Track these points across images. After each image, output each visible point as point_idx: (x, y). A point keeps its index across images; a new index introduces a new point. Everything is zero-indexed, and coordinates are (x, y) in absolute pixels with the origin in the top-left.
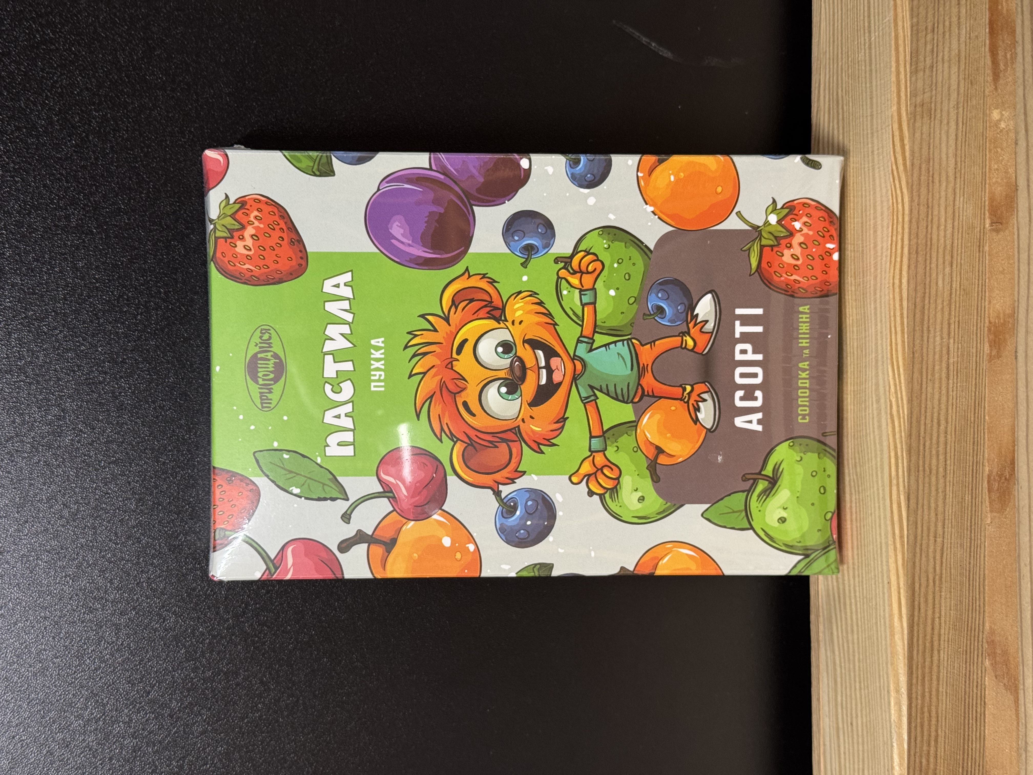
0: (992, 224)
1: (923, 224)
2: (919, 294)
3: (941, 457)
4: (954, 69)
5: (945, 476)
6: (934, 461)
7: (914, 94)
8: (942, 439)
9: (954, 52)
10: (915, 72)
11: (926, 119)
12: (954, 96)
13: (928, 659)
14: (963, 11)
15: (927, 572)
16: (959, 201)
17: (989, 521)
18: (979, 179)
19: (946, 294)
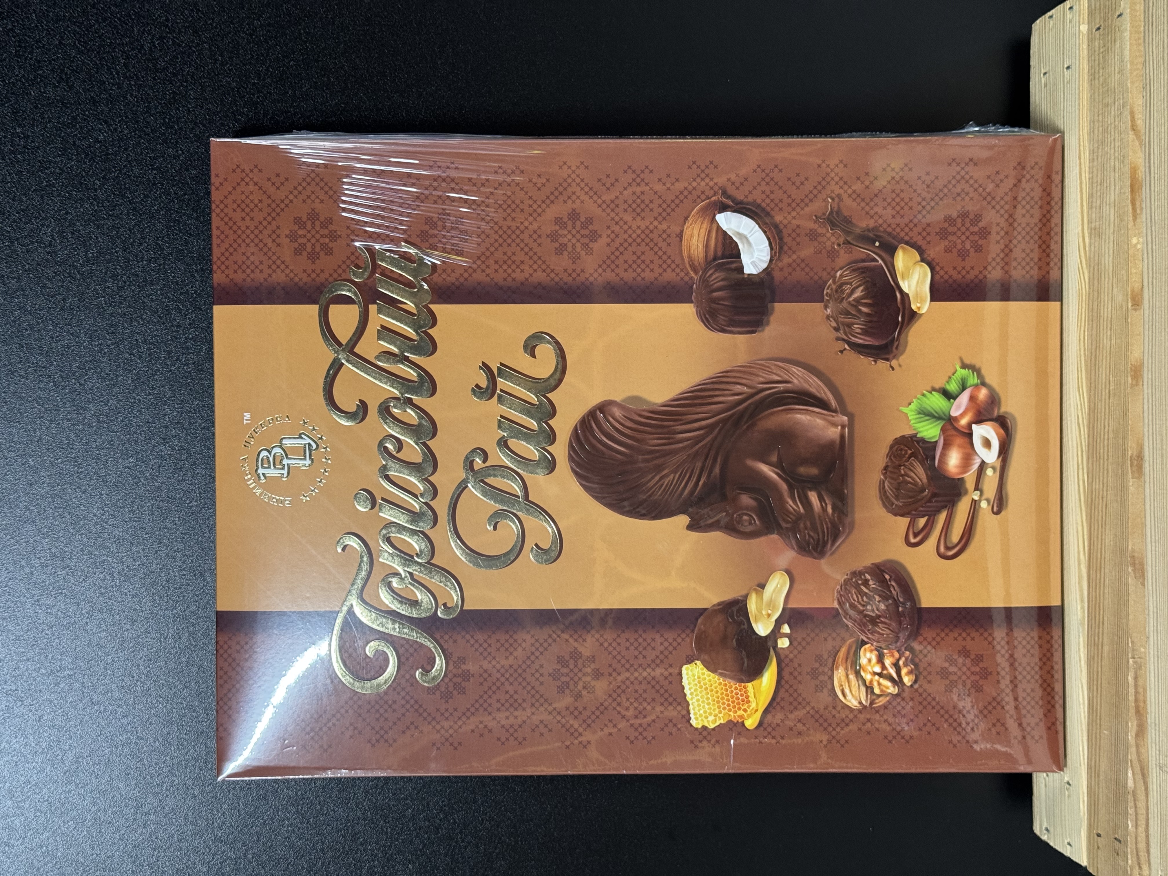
0: (1132, 306)
1: (1096, 303)
2: (1094, 347)
3: (1106, 449)
4: (1112, 211)
5: (1108, 460)
6: (1102, 451)
7: (1090, 222)
8: (1106, 437)
9: (1112, 200)
10: (1091, 207)
11: (1097, 238)
12: (1112, 226)
13: (1098, 575)
14: (1117, 175)
15: (1098, 520)
16: (1115, 290)
17: (1131, 484)
18: (1125, 278)
19: (1108, 347)
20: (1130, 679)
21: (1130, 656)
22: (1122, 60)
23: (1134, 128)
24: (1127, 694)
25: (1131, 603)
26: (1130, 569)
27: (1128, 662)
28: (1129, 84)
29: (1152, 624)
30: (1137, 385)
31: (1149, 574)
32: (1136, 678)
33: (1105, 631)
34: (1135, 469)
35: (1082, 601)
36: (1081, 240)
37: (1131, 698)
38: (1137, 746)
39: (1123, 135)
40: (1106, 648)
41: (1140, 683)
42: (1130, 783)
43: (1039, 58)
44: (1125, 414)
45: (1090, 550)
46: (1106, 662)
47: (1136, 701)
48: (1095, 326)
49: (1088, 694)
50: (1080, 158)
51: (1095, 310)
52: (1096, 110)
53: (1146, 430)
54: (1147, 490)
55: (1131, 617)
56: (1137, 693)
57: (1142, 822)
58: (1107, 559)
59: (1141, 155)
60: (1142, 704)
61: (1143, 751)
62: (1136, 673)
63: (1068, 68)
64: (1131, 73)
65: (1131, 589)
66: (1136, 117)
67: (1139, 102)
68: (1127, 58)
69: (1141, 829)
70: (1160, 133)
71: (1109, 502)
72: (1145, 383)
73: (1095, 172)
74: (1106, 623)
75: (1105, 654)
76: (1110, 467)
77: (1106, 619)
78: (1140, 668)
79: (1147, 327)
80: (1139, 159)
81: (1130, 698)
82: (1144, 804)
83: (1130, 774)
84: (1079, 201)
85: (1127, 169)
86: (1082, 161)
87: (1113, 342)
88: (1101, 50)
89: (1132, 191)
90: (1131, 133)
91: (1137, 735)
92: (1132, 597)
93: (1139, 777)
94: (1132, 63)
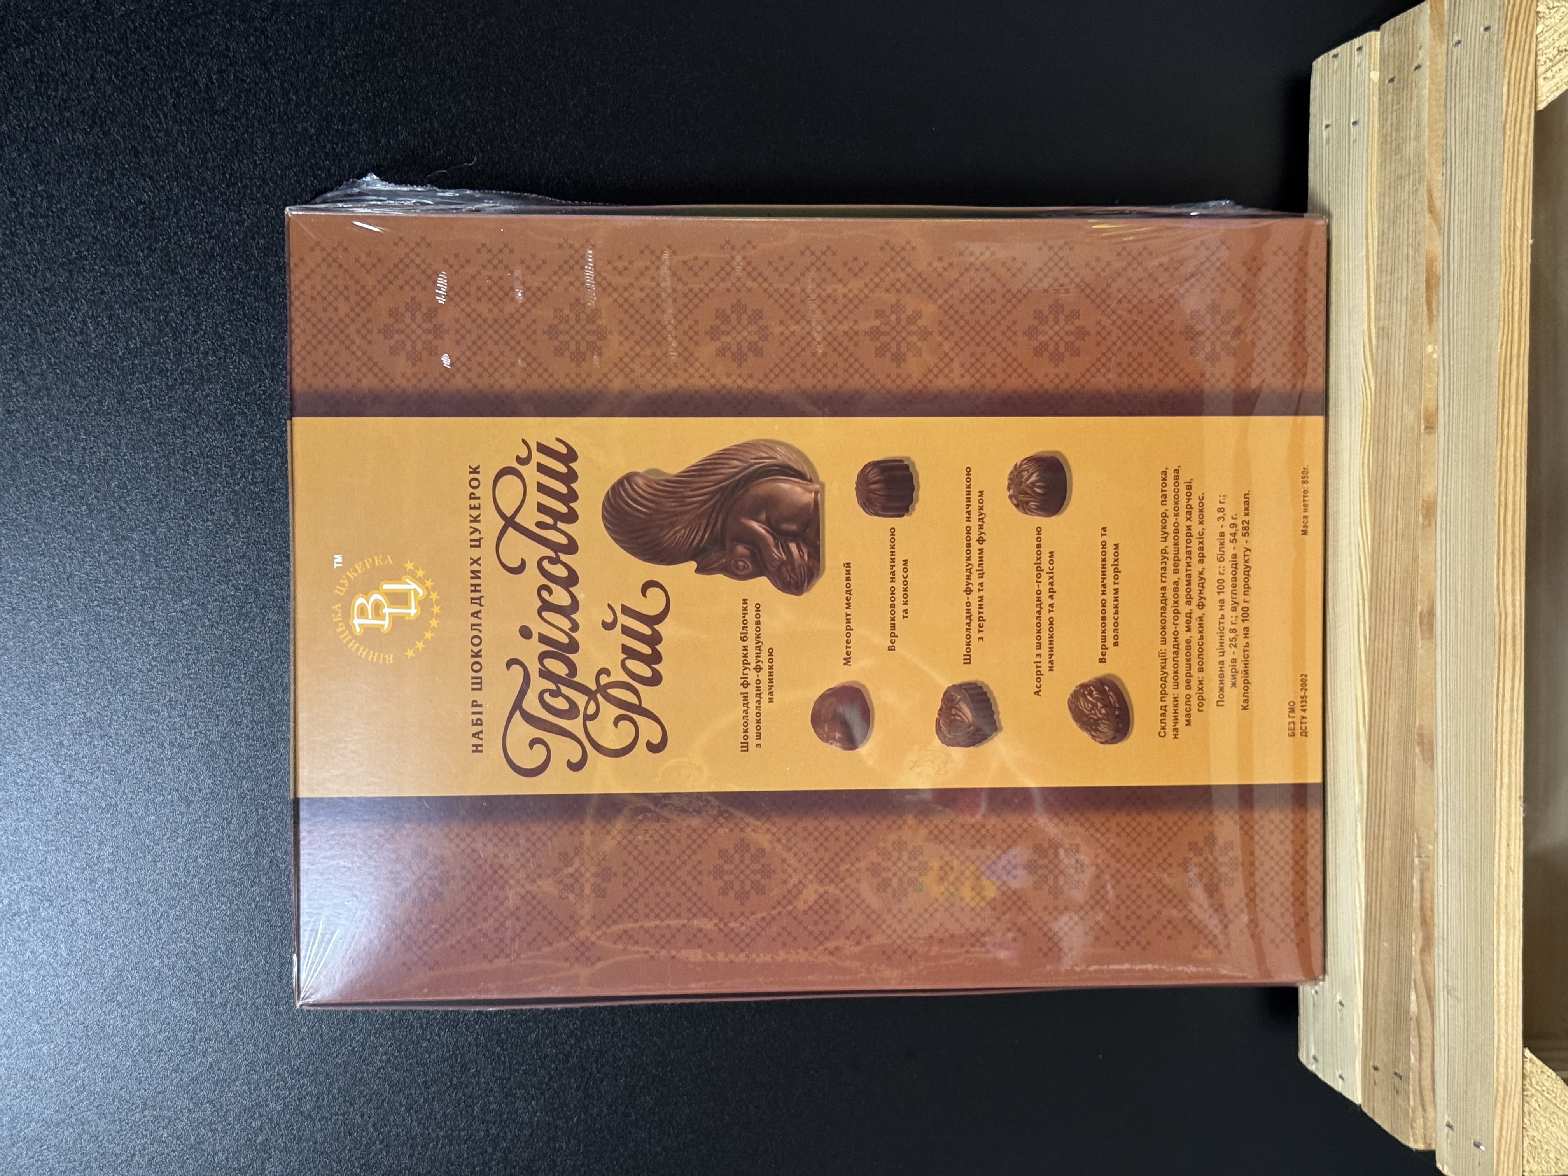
20: (1416, 882)
21: (1415, 854)
22: (1419, 125)
23: (1431, 210)
24: (1412, 900)
25: (1418, 789)
26: (1417, 750)
27: (1413, 861)
28: (1426, 155)
29: (1441, 819)
30: (1430, 525)
31: (1439, 758)
32: (1422, 881)
33: (1388, 821)
34: (1425, 628)
35: (1361, 783)
36: (1367, 339)
37: (1416, 905)
38: (1423, 963)
39: (1418, 217)
40: (1388, 843)
41: (1427, 886)
42: (1414, 1007)
43: (1320, 106)
44: (1415, 560)
45: (1371, 721)
46: (1387, 859)
47: (1422, 908)
48: (1381, 447)
49: (1366, 896)
50: (1367, 238)
51: (1382, 428)
52: (1387, 182)
53: (1438, 583)
54: (1439, 657)
55: (1417, 807)
56: (1423, 899)
57: (1427, 1055)
58: (1391, 735)
59: (1438, 242)
60: (1429, 913)
61: (1429, 968)
62: (1422, 875)
63: (1355, 123)
64: (1429, 141)
65: (1418, 773)
66: (1435, 195)
67: (1438, 178)
68: (1425, 122)
69: (1426, 1063)
70: (1461, 221)
71: (1394, 666)
72: (1438, 526)
73: (1385, 259)
74: (1388, 812)
75: (1386, 852)
76: (1396, 624)
77: (1388, 807)
78: (1428, 869)
79: (1441, 457)
80: (1437, 247)
81: (1414, 905)
82: (1429, 1033)
83: (1413, 997)
84: (1365, 290)
85: (1422, 260)
86: (1370, 241)
87: (1402, 471)
88: (1395, 108)
89: (1428, 287)
90: (1428, 215)
91: (1423, 951)
92: (1419, 783)
93: (1424, 1000)
94: (1431, 129)
